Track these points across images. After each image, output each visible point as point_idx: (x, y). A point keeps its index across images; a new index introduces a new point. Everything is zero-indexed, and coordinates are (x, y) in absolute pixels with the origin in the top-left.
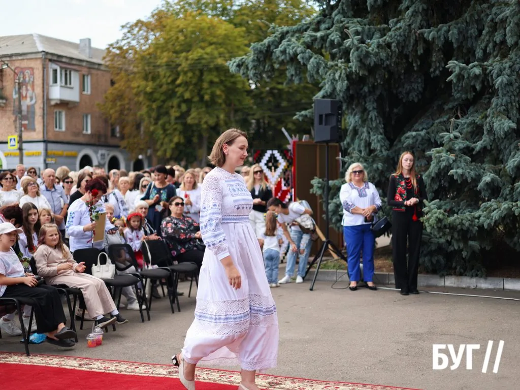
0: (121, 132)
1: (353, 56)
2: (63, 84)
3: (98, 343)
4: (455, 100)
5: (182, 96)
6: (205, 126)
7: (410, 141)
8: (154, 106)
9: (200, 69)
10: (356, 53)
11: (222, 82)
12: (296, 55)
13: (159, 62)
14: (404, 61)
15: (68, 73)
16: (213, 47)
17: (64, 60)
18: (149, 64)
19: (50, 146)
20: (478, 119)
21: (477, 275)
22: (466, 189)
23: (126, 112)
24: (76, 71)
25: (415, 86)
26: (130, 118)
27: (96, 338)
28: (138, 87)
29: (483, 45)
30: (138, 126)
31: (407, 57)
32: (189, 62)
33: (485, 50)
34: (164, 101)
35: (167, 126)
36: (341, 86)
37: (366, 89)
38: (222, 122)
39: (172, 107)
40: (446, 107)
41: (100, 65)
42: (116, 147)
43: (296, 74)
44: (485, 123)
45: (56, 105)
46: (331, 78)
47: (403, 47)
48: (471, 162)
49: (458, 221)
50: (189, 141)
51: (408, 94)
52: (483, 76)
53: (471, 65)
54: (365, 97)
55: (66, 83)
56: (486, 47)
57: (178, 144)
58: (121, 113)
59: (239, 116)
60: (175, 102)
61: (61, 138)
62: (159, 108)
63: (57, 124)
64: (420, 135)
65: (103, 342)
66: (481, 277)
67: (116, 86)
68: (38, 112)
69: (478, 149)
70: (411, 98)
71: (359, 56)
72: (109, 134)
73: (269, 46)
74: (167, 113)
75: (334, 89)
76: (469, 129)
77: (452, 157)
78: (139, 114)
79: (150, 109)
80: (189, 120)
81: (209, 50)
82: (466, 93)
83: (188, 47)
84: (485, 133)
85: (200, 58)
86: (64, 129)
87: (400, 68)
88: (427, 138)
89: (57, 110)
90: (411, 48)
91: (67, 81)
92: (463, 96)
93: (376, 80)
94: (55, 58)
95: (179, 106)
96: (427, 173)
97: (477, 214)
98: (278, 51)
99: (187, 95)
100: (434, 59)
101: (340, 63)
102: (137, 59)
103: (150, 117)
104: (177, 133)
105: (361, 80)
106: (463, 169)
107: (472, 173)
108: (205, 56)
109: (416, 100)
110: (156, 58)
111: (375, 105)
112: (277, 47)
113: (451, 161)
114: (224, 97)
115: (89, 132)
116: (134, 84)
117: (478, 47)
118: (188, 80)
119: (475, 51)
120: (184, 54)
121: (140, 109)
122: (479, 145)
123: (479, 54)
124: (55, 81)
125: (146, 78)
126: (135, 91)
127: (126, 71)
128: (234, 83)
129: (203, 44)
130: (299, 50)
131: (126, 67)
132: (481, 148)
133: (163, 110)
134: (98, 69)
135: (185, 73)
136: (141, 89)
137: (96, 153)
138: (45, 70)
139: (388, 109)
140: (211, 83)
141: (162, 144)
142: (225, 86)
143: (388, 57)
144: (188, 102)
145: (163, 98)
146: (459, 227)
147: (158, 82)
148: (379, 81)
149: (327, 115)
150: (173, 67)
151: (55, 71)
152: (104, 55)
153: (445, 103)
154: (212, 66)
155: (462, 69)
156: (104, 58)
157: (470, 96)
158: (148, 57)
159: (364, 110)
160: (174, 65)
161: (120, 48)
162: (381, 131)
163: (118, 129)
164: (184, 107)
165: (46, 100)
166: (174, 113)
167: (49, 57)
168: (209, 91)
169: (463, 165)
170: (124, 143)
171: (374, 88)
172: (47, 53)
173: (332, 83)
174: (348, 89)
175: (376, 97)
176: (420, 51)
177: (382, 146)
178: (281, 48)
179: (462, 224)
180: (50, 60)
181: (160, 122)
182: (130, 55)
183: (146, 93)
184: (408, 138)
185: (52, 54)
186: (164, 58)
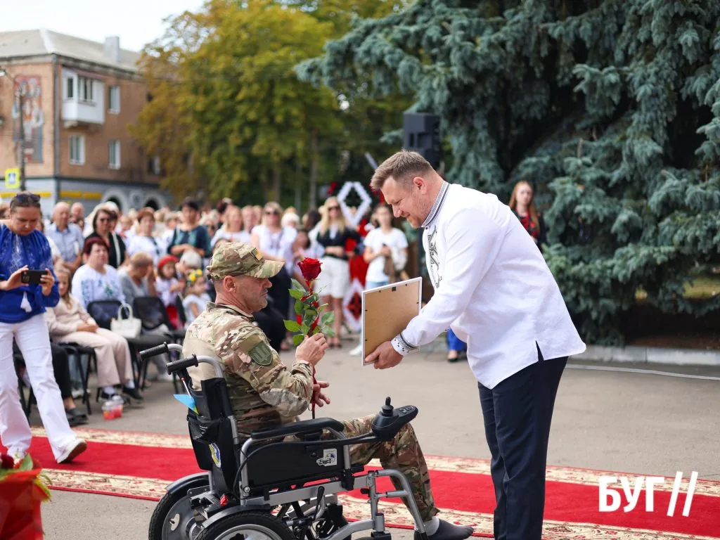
0: (162, 166)
1: (455, 57)
2: (82, 98)
3: (117, 415)
4: (590, 117)
5: (245, 116)
6: (276, 159)
7: (529, 170)
8: (207, 129)
9: (271, 80)
10: (458, 54)
11: (299, 98)
12: (383, 55)
13: (213, 69)
14: (523, 65)
15: (88, 83)
16: (287, 49)
17: (83, 65)
18: (200, 71)
19: (64, 185)
20: (615, 140)
21: (612, 344)
22: (600, 233)
23: (168, 138)
24: (99, 80)
25: (537, 98)
26: (175, 147)
27: (113, 408)
28: (185, 103)
29: (623, 45)
30: (185, 158)
31: (527, 60)
32: (255, 70)
33: (625, 52)
34: (220, 124)
35: (225, 158)
36: (440, 97)
37: (473, 102)
38: (299, 154)
39: (231, 131)
40: (578, 127)
41: (132, 73)
42: (155, 186)
43: (386, 82)
44: (623, 147)
45: (73, 128)
46: (428, 86)
47: (522, 47)
48: (605, 196)
49: (584, 272)
50: (254, 180)
51: (528, 108)
52: (621, 85)
53: (606, 70)
54: (472, 112)
55: (86, 97)
56: (628, 46)
57: (239, 184)
58: (162, 139)
59: (325, 145)
60: (236, 124)
61: (79, 174)
62: (214, 132)
63: (74, 154)
64: (542, 162)
65: (123, 415)
66: (618, 346)
67: (155, 101)
68: (48, 137)
69: (614, 180)
70: (532, 115)
71: (462, 58)
72: (145, 167)
73: (350, 45)
74: (224, 140)
75: (432, 102)
76: (606, 155)
77: (580, 189)
78: (186, 140)
79: (201, 134)
80: (256, 150)
81: (282, 53)
82: (604, 107)
83: (253, 49)
84: (624, 159)
85: (270, 65)
86: (82, 160)
87: (517, 74)
88: (551, 166)
89: (74, 135)
90: (531, 48)
91: (87, 95)
92: (601, 112)
93: (485, 89)
94: (70, 63)
95: (241, 130)
96: (550, 211)
97: (609, 263)
98: (360, 50)
99: (252, 115)
100: (562, 63)
101: (439, 66)
102: (183, 65)
103: (200, 144)
104: (238, 168)
105: (467, 90)
106: (593, 204)
107: (606, 211)
108: (278, 62)
109: (539, 117)
110: (209, 63)
111: (485, 123)
112: (359, 45)
113: (578, 195)
114: (302, 117)
115: (118, 165)
116: (179, 100)
117: (617, 47)
118: (253, 93)
119: (613, 53)
120: (247, 59)
121: (187, 134)
122: (616, 175)
123: (619, 56)
124: (70, 94)
125: (195, 91)
126: (180, 109)
127: (169, 81)
128: (317, 99)
129: (274, 45)
130: (386, 49)
131: (168, 75)
132: (619, 179)
133: (219, 137)
134: (130, 79)
135: (250, 85)
136: (188, 106)
137: (127, 194)
138: (57, 80)
139: (502, 128)
140: (286, 99)
141: (218, 183)
142: (305, 104)
143: (502, 60)
144: (253, 124)
145: (219, 119)
146: (586, 279)
147: (212, 97)
148: (490, 91)
149: (420, 135)
150: (233, 77)
151: (70, 81)
152: (138, 58)
153: (577, 121)
154: (286, 75)
155: (593, 75)
156: (138, 63)
157: (609, 111)
158: (198, 62)
159: (471, 130)
160: (233, 74)
161: (160, 50)
162: (493, 156)
163: (157, 162)
164: (248, 132)
165: (59, 121)
166: (234, 140)
167: (63, 61)
168: (282, 110)
169: (593, 200)
170: (165, 182)
171: (484, 100)
172: (59, 56)
173: (429, 94)
174: (449, 101)
175: (486, 112)
176: (544, 53)
177: (493, 177)
178: (364, 47)
179: (589, 274)
180: (64, 66)
181: (216, 152)
182: (174, 59)
183: (195, 112)
184: (527, 166)
185: (67, 58)
186: (220, 64)
